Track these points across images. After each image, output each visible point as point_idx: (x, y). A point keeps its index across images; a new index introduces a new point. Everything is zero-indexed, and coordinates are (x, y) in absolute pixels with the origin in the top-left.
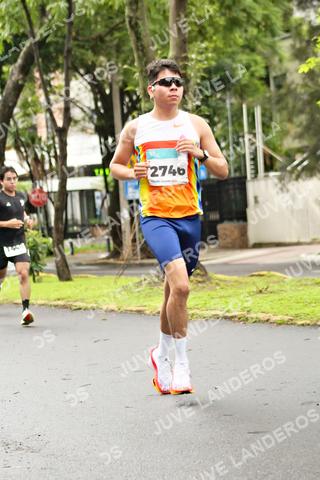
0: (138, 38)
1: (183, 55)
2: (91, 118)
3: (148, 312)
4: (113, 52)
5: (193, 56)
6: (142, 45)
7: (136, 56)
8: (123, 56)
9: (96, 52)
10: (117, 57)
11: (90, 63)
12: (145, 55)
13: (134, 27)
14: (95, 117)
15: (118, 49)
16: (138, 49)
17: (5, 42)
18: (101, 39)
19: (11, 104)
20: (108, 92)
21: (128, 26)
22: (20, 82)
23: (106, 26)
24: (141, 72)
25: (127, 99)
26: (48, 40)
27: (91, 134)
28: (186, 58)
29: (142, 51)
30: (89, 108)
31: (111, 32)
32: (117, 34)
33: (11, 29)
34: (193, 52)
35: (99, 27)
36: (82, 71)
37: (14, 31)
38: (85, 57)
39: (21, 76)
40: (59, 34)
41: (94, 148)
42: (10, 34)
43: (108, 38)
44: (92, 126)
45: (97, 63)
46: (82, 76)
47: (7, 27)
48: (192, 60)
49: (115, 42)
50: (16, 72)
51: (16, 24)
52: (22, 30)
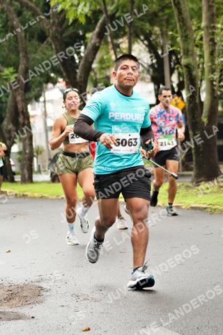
0: (180, 13)
1: (212, 25)
2: (148, 71)
3: (184, 207)
4: (164, 23)
5: (219, 26)
6: (183, 18)
7: (178, 25)
8: (171, 27)
9: (152, 24)
10: (167, 28)
11: (148, 31)
12: (184, 25)
13: (177, 5)
14: (151, 70)
15: (168, 21)
16: (179, 21)
17: (86, 16)
18: (155, 14)
19: (90, 60)
20: (160, 52)
21: (173, 4)
22: (97, 44)
23: (160, 5)
24: (182, 37)
25: (174, 58)
26: (117, 15)
27: (148, 82)
28: (214, 27)
29: (183, 22)
30: (147, 64)
31: (162, 9)
32: (167, 11)
33: (90, 6)
34: (218, 23)
35: (154, 6)
36: (142, 37)
37: (93, 8)
38: (144, 27)
39: (98, 40)
40: (125, 10)
41: (150, 92)
42: (90, 10)
43: (160, 14)
44: (149, 77)
45: (153, 32)
46: (142, 41)
47: (88, 5)
48: (218, 28)
49: (166, 17)
50: (94, 37)
51: (94, 3)
52: (98, 7)
